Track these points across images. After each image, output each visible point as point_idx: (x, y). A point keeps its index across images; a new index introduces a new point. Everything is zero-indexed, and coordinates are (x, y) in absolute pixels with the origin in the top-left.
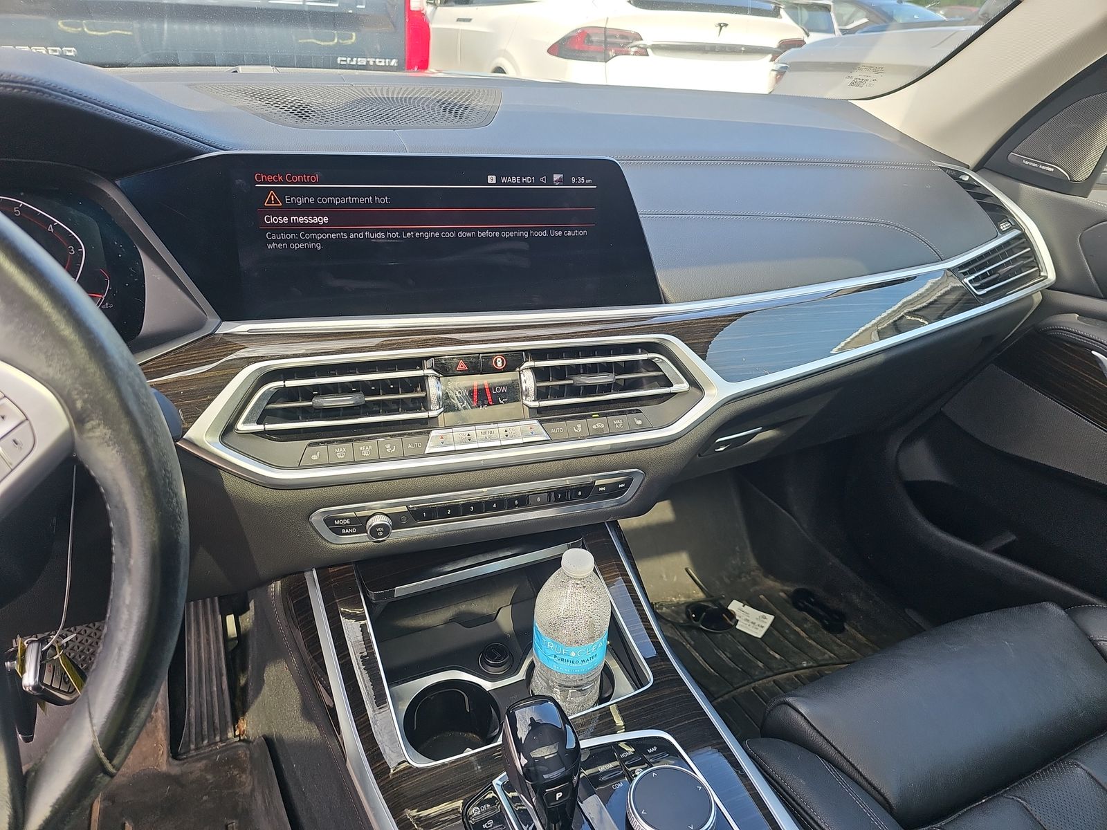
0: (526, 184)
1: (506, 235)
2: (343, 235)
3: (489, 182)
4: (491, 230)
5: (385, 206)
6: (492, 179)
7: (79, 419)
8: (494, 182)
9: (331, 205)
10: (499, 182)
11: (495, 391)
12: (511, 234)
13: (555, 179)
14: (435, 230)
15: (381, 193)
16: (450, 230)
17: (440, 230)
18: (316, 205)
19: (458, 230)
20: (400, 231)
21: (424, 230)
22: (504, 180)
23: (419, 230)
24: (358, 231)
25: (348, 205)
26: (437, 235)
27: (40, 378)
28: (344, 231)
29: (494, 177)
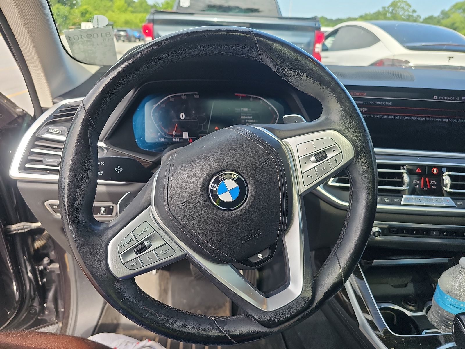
0: (450, 100)
1: (438, 120)
2: (371, 116)
3: (434, 98)
4: (432, 117)
5: (390, 106)
6: (435, 97)
7: (358, 154)
8: (436, 98)
9: (369, 104)
10: (438, 99)
11: (431, 182)
12: (440, 120)
13: (463, 99)
14: (408, 116)
15: (389, 101)
16: (414, 117)
17: (410, 116)
18: (363, 104)
19: (418, 117)
20: (394, 116)
21: (404, 116)
22: (440, 98)
23: (402, 116)
24: (378, 115)
25: (375, 105)
26: (409, 118)
27: (349, 138)
28: (372, 114)
29: (437, 97)
